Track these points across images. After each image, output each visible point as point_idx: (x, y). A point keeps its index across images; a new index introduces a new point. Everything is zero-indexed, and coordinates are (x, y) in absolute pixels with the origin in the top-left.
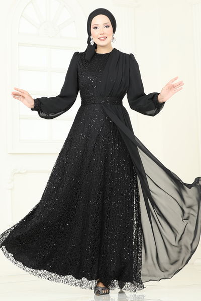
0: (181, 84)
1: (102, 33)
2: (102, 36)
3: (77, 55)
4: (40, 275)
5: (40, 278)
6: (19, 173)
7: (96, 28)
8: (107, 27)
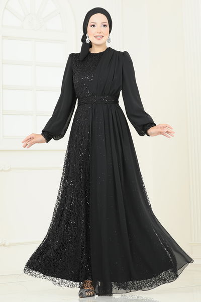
1: (99, 31)
2: (98, 34)
7: (94, 26)
8: (104, 26)
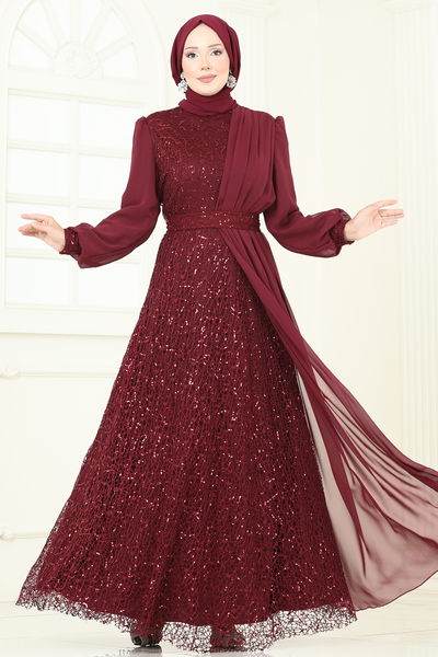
2: (205, 73)
8: (216, 53)
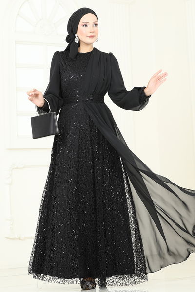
0: (165, 75)
3: (57, 54)
4: (50, 280)
5: (50, 283)
6: (17, 168)
7: (86, 25)
